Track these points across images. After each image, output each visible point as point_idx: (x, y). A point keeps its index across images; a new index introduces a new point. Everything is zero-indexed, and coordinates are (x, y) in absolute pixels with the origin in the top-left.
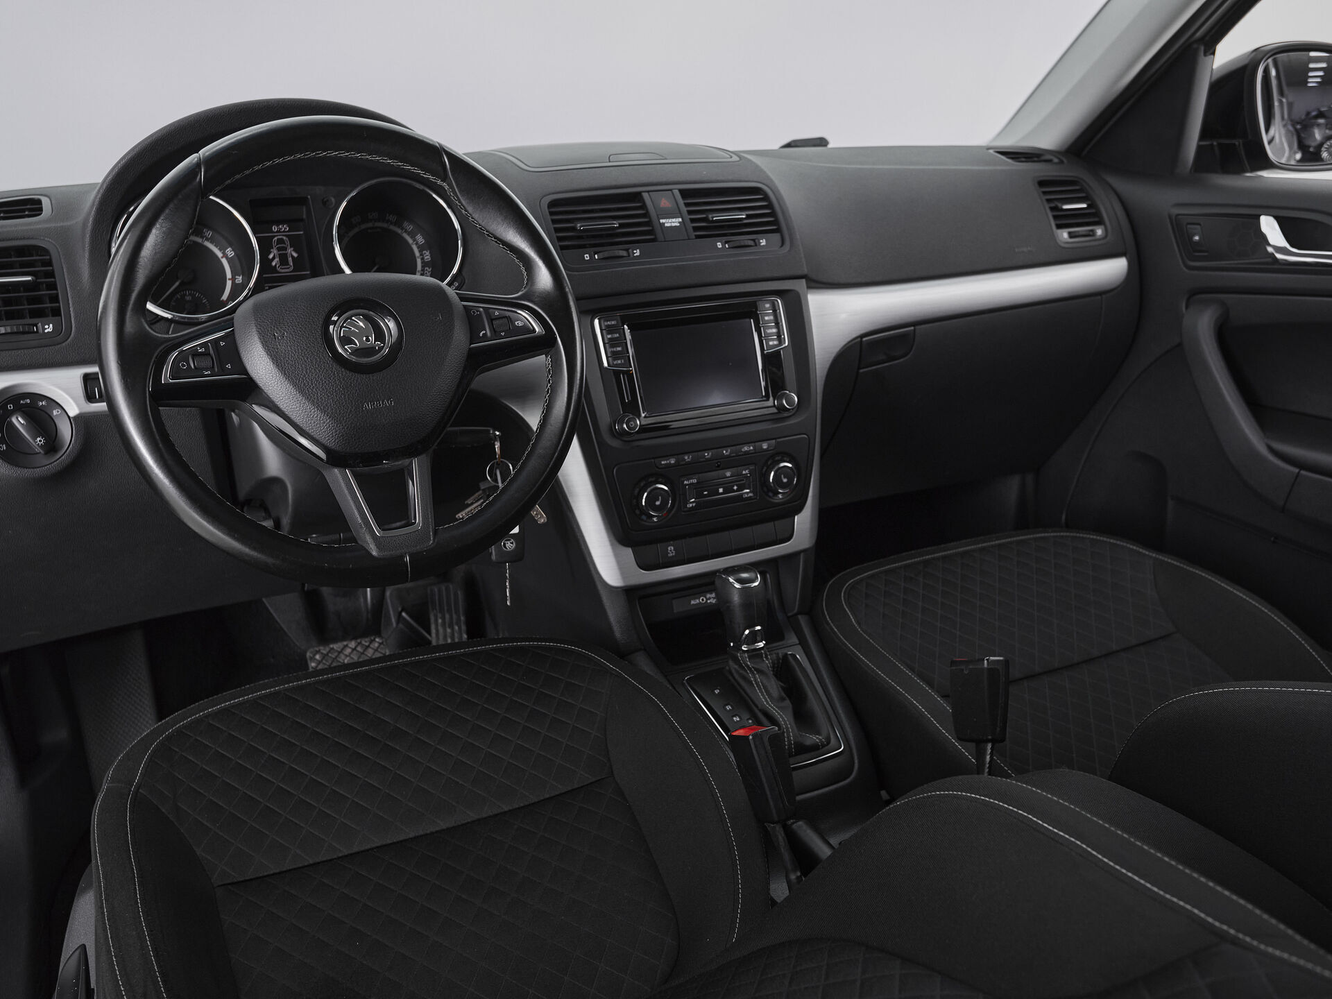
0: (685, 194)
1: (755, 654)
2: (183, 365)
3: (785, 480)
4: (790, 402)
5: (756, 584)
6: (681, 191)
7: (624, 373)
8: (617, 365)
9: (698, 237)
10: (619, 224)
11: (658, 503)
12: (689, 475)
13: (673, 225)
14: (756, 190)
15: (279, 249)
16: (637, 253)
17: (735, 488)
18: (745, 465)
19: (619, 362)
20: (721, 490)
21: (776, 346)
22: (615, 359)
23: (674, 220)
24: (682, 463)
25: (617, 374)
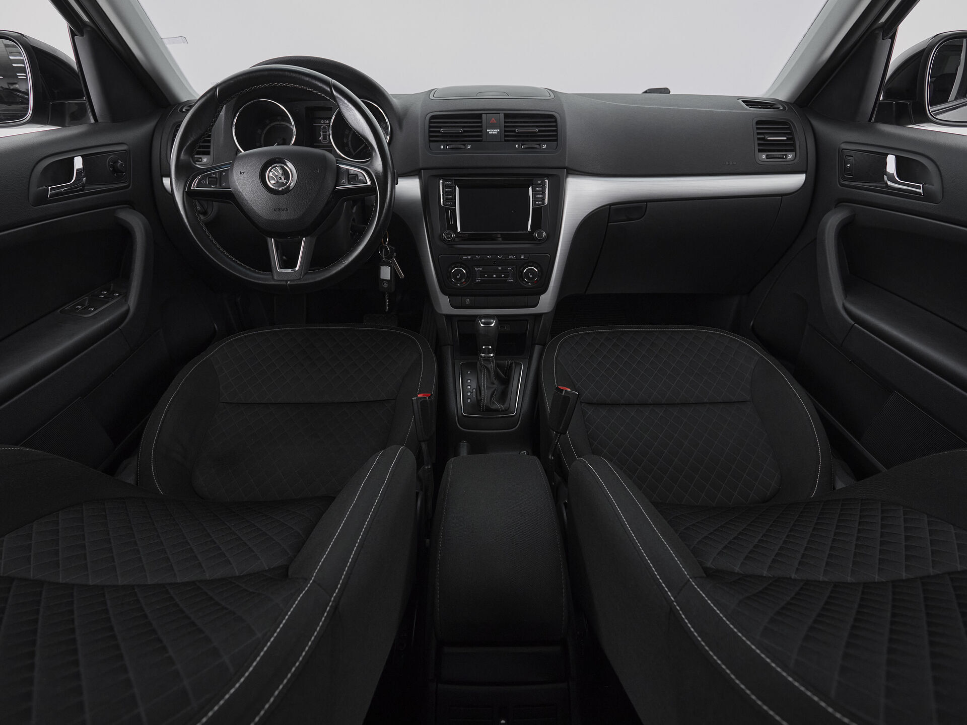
0: (506, 116)
1: (487, 359)
2: (203, 182)
3: (531, 276)
4: (540, 234)
5: (493, 325)
6: (505, 114)
7: (450, 209)
8: (448, 205)
9: (505, 141)
10: (463, 130)
11: (458, 277)
12: (478, 266)
13: (494, 133)
14: (552, 116)
15: (323, 132)
16: (469, 147)
17: (503, 276)
18: (510, 265)
19: (450, 203)
20: (494, 276)
21: (540, 204)
22: (447, 202)
23: (495, 130)
24: (474, 259)
25: (447, 210)
